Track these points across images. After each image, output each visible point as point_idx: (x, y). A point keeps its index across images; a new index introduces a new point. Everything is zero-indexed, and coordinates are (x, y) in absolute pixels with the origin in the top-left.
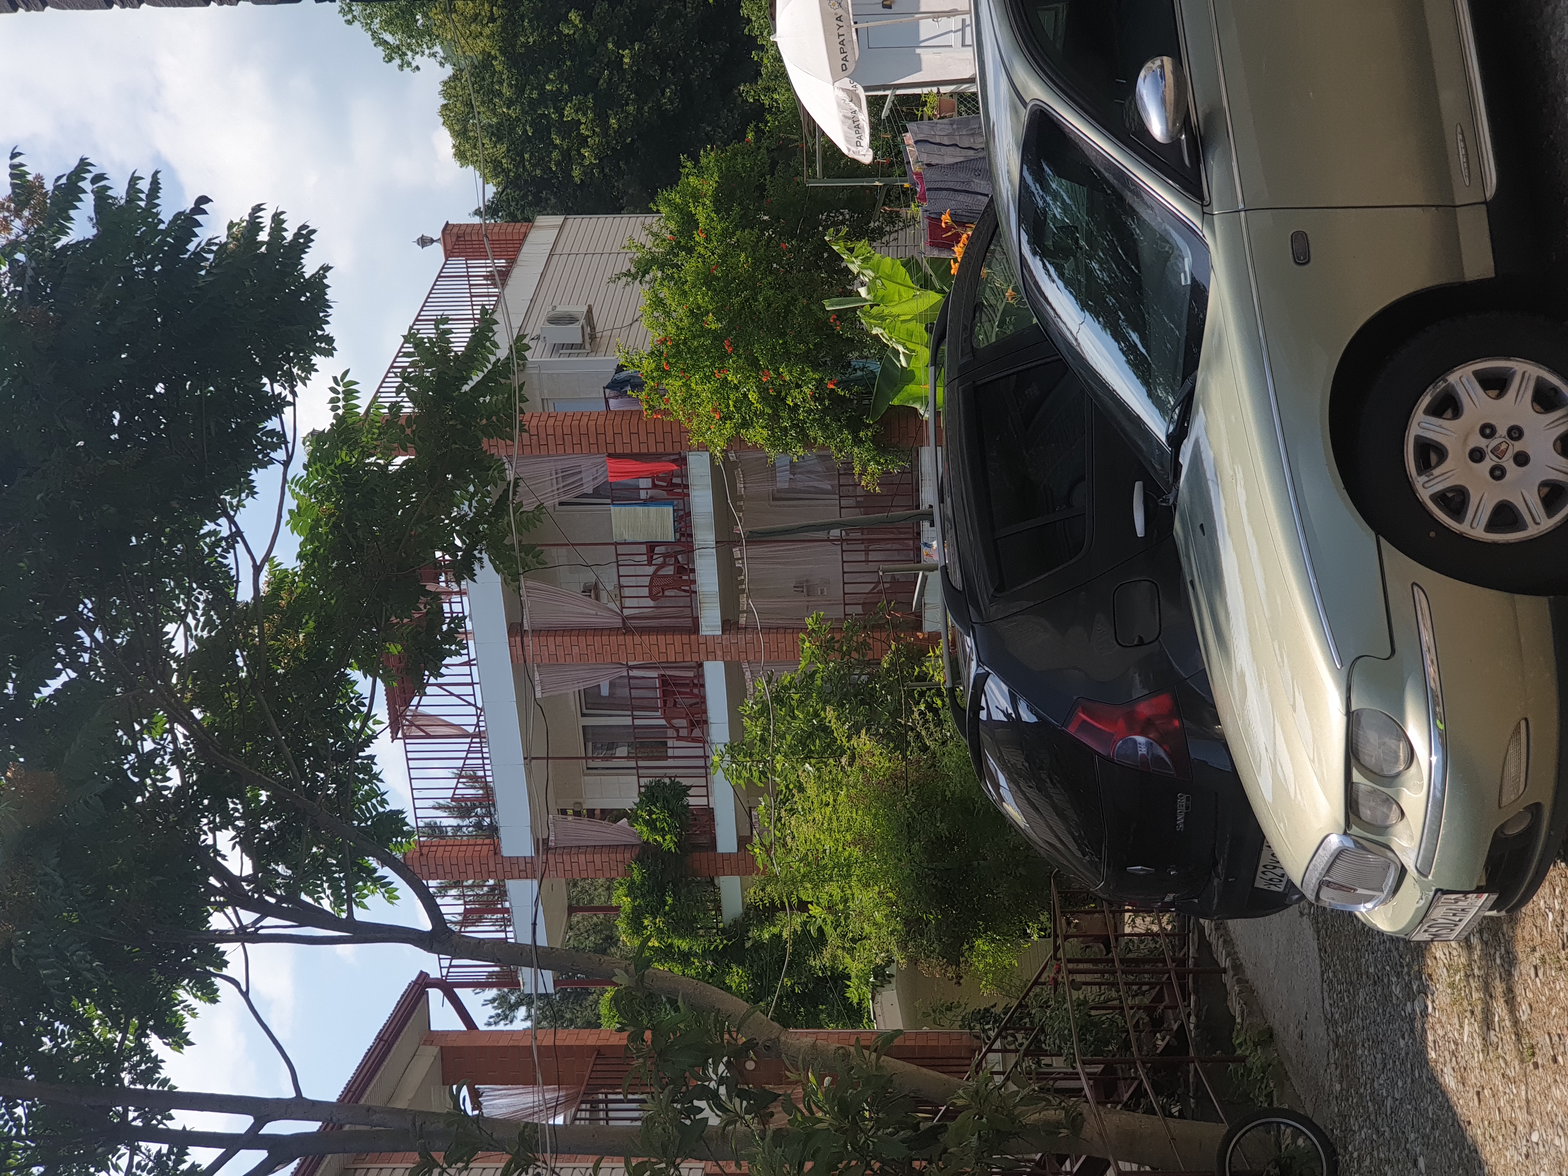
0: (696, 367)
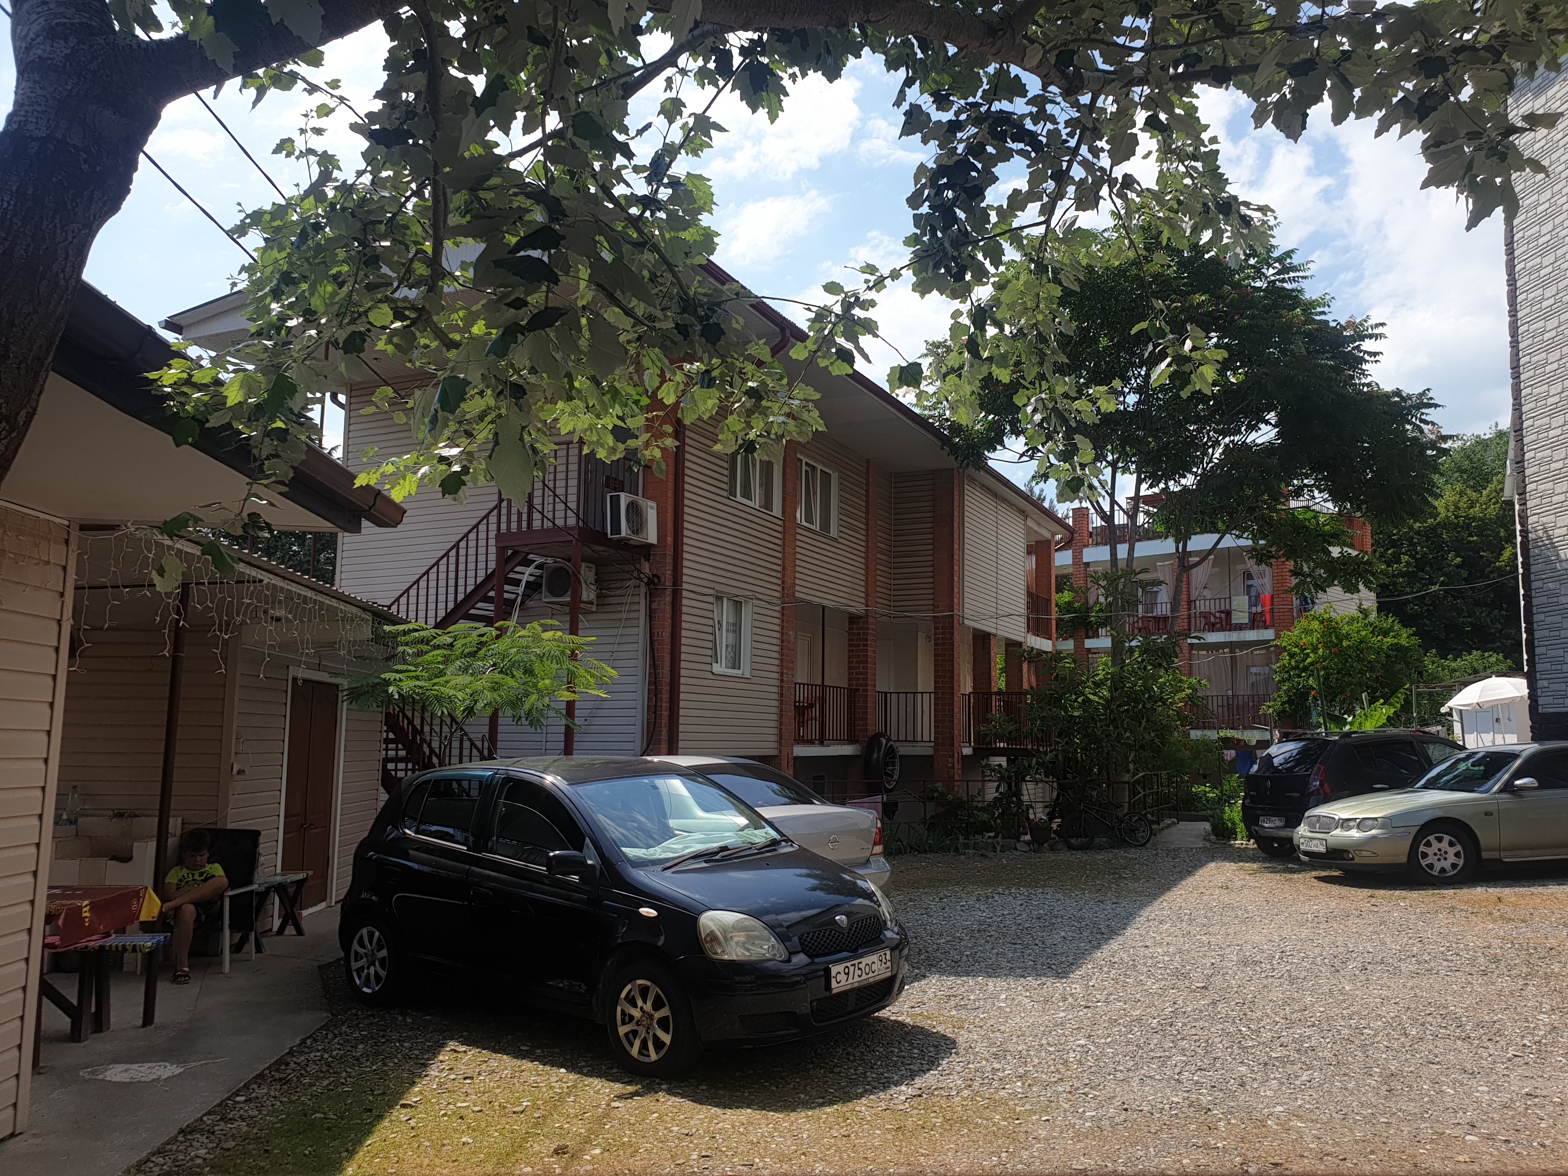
0: (1324, 636)
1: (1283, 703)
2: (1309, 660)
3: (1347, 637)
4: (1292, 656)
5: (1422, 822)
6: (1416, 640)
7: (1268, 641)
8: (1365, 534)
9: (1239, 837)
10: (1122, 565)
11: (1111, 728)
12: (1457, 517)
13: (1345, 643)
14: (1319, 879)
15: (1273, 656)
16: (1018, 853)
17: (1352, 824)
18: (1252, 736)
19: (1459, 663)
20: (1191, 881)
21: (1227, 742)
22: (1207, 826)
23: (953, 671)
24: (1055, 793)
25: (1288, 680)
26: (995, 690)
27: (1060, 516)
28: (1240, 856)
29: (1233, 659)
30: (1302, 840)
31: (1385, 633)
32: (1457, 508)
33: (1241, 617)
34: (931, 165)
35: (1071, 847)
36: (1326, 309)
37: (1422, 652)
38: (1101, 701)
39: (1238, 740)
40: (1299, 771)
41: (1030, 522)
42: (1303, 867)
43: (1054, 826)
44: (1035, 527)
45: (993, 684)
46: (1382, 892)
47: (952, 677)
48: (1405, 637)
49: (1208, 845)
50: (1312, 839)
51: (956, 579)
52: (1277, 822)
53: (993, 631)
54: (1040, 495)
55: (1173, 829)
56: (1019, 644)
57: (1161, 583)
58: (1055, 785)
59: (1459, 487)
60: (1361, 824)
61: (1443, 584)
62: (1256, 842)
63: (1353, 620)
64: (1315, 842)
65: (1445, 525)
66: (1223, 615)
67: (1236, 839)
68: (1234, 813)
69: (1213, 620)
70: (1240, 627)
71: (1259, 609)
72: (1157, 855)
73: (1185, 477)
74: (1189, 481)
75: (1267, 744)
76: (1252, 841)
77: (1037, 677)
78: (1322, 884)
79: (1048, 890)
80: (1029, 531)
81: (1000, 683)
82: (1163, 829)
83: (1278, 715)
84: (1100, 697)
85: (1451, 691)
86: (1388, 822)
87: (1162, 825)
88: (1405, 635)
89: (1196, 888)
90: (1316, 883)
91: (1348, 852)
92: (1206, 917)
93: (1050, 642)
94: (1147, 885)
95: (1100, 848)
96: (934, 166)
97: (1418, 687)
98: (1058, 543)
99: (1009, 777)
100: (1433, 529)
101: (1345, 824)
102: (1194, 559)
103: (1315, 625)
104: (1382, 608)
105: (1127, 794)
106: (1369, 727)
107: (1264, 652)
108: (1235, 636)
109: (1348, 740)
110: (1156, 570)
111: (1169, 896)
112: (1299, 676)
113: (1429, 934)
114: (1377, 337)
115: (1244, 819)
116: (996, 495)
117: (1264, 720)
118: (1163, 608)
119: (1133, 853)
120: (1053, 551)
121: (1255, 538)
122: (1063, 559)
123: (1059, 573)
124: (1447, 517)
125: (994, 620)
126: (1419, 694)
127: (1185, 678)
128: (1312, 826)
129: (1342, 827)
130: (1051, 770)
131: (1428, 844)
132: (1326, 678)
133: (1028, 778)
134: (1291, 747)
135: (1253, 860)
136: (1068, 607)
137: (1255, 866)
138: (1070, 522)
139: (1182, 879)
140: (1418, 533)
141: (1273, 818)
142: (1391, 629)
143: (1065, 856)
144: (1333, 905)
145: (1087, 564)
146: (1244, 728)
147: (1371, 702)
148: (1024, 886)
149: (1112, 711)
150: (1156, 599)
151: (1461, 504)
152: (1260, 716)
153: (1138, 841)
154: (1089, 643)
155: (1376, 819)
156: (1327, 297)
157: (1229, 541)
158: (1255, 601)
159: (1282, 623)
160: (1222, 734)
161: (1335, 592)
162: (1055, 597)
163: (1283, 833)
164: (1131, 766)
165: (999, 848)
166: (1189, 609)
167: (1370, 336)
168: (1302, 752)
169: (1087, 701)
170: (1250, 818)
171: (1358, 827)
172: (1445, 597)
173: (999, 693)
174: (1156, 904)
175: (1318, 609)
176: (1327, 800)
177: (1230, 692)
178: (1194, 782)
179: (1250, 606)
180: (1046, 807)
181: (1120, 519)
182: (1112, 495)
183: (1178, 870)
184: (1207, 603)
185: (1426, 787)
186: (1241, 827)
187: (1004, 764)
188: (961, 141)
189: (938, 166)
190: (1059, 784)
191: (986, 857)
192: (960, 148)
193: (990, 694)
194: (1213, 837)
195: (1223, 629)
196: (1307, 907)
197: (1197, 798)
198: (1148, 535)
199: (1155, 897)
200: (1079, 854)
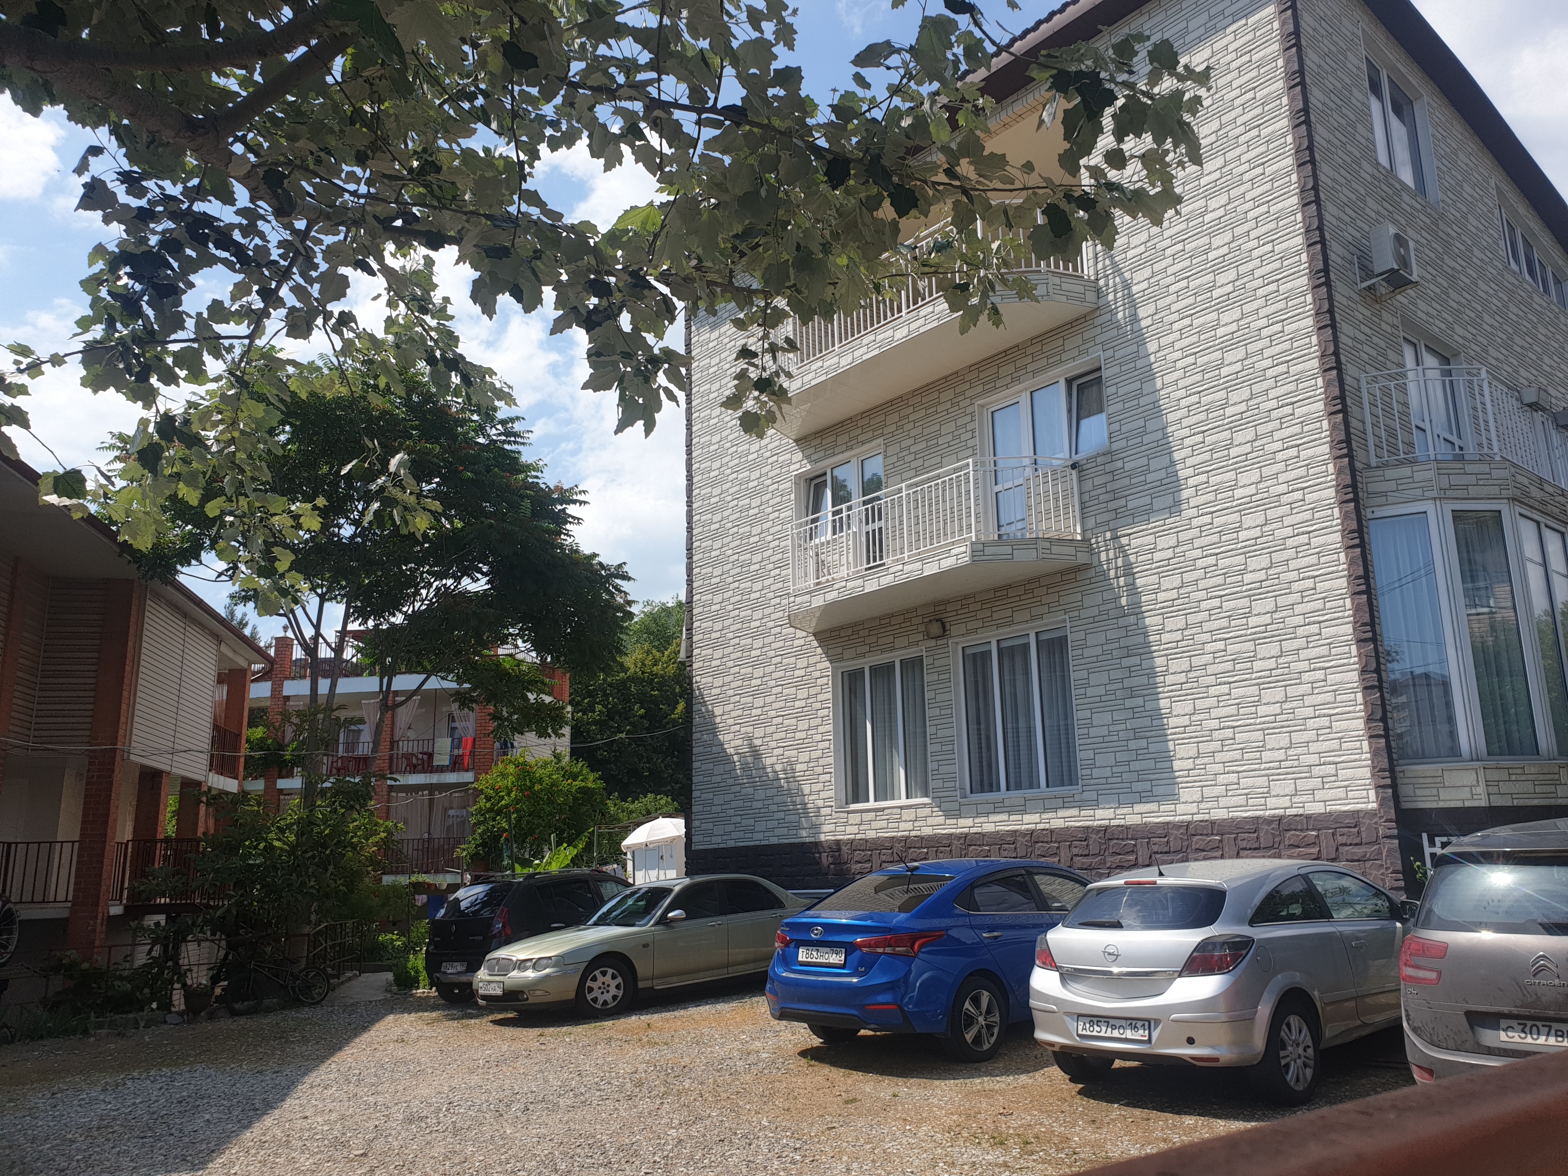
0: (518, 780)
1: (477, 846)
2: (503, 802)
3: (540, 780)
4: (488, 799)
5: (590, 958)
6: (600, 784)
7: (467, 784)
8: (564, 682)
9: (421, 985)
10: (322, 701)
11: (294, 876)
12: (643, 673)
13: (537, 787)
14: (495, 1022)
15: (471, 799)
16: (166, 1027)
17: (528, 964)
18: (443, 880)
19: (637, 805)
20: (366, 1037)
21: (418, 887)
22: (390, 976)
23: (107, 815)
24: (222, 953)
25: (483, 823)
26: (160, 836)
27: (262, 644)
28: (422, 1005)
29: (431, 801)
30: (481, 984)
31: (575, 777)
32: (644, 664)
33: (442, 759)
34: (112, 247)
35: (234, 1013)
36: (539, 474)
37: (605, 794)
38: (286, 847)
39: (429, 885)
40: (486, 913)
41: (224, 648)
42: (481, 1012)
43: (218, 991)
44: (230, 654)
45: (160, 829)
46: (551, 1029)
47: (106, 822)
48: (591, 780)
49: (389, 995)
50: (490, 982)
51: (124, 706)
52: (459, 967)
53: (167, 768)
54: (242, 619)
55: (354, 982)
56: (199, 784)
57: (362, 721)
58: (223, 943)
59: (646, 646)
60: (537, 964)
61: (628, 732)
62: (437, 990)
63: (546, 764)
64: (492, 985)
65: (633, 679)
66: (425, 757)
67: (418, 988)
68: (417, 961)
69: (414, 761)
70: (441, 769)
71: (461, 752)
72: (332, 1012)
73: (394, 616)
74: (398, 619)
75: (454, 888)
76: (434, 989)
77: (216, 821)
78: (497, 1028)
79: (198, 1066)
80: (222, 658)
81: (169, 827)
82: (342, 983)
83: (471, 857)
84: (285, 843)
85: (627, 830)
86: (561, 961)
87: (342, 979)
88: (591, 778)
89: (370, 1044)
90: (492, 1027)
91: (523, 992)
92: (375, 1076)
93: (236, 782)
94: (316, 1047)
95: (269, 1010)
96: (117, 250)
97: (600, 828)
98: (254, 673)
99: (167, 938)
100: (623, 682)
101: (522, 965)
102: (400, 699)
103: (511, 769)
104: (575, 753)
105: (306, 948)
106: (554, 868)
107: (463, 794)
108: (434, 779)
109: (531, 881)
110: (361, 708)
111: (339, 1057)
112: (494, 820)
113: (588, 1066)
114: (582, 503)
115: (427, 968)
116: (185, 615)
117: (455, 863)
118: (364, 748)
119: (305, 1013)
120: (248, 681)
121: (460, 680)
122: (260, 691)
123: (255, 705)
124: (636, 673)
125: (170, 756)
126: (600, 835)
127: (381, 822)
128: (491, 969)
129: (519, 968)
130: (218, 926)
131: (594, 979)
132: (519, 820)
133: (190, 938)
134: (480, 890)
135: (434, 1008)
136: (260, 744)
137: (434, 1014)
138: (272, 652)
139: (356, 1036)
140: (610, 685)
141: (455, 964)
142: (580, 773)
143: (226, 1024)
144: (505, 1048)
145: (287, 698)
146: (437, 872)
147: (559, 844)
148: (169, 1065)
149: (296, 858)
150: (358, 738)
151: (647, 662)
152: (453, 860)
153: (313, 999)
154: (282, 784)
155: (550, 958)
156: (541, 463)
157: (434, 683)
158: (457, 743)
159: (480, 766)
160: (414, 879)
161: (531, 737)
162: (246, 732)
163: (464, 979)
164: (313, 917)
165: (142, 1024)
166: (392, 749)
167: (575, 502)
168: (489, 894)
169: (270, 848)
170: (433, 965)
171: (534, 967)
172: (630, 744)
173: (167, 840)
174: (323, 1068)
175: (516, 754)
176: (508, 941)
177: (426, 836)
178: (383, 930)
179: (452, 748)
180: (209, 969)
181: (325, 652)
182: (317, 627)
183: (353, 1026)
184: (411, 743)
185: (596, 924)
186: (423, 975)
187: (163, 923)
188: (154, 232)
189: (121, 251)
190: (228, 943)
191: (124, 1035)
192: (153, 240)
193: (155, 841)
194: (395, 988)
195: (424, 771)
196: (480, 1053)
197: (383, 946)
198: (355, 671)
199: (322, 1059)
200: (242, 1021)
